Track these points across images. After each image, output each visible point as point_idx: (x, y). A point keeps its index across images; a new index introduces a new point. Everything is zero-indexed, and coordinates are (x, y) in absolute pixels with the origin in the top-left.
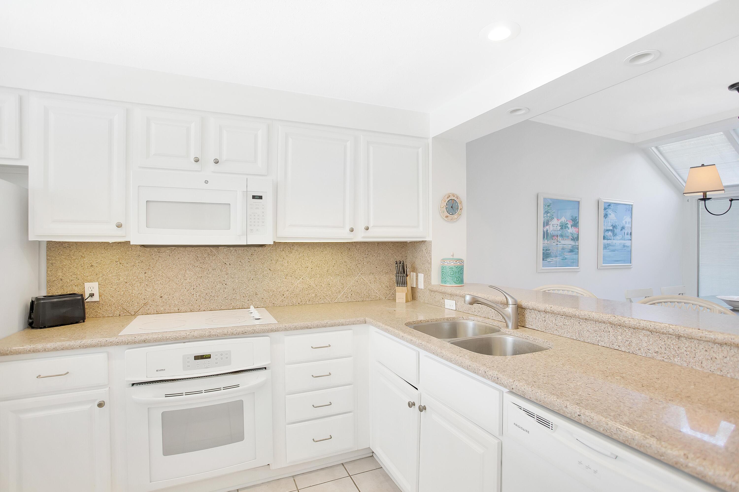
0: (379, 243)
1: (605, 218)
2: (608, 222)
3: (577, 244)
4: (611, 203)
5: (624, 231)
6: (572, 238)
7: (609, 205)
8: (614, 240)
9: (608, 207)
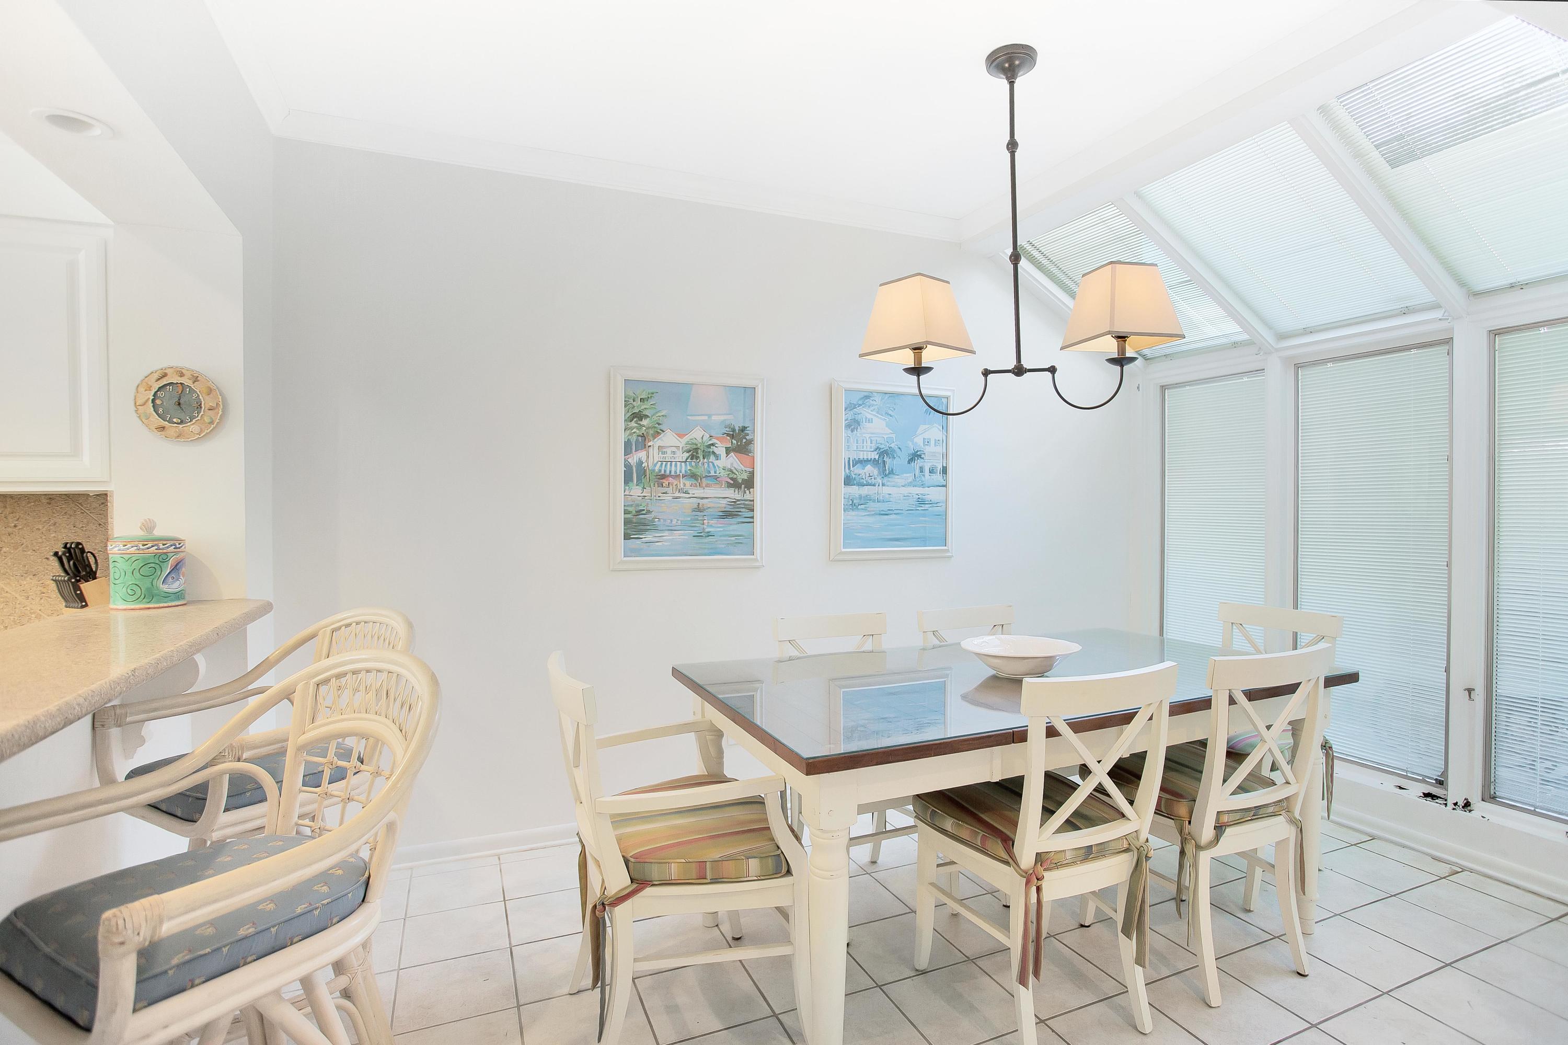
0: (51, 498)
1: (852, 431)
2: (863, 440)
3: (748, 496)
4: (871, 392)
5: (919, 463)
6: (732, 482)
7: (867, 397)
8: (883, 485)
9: (860, 402)
